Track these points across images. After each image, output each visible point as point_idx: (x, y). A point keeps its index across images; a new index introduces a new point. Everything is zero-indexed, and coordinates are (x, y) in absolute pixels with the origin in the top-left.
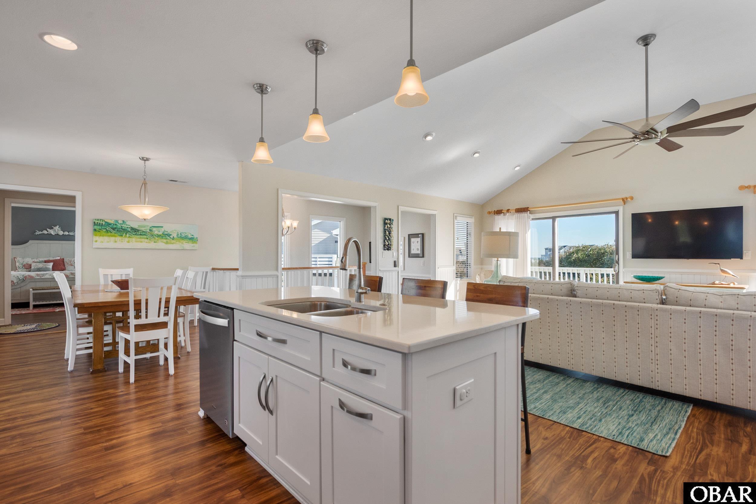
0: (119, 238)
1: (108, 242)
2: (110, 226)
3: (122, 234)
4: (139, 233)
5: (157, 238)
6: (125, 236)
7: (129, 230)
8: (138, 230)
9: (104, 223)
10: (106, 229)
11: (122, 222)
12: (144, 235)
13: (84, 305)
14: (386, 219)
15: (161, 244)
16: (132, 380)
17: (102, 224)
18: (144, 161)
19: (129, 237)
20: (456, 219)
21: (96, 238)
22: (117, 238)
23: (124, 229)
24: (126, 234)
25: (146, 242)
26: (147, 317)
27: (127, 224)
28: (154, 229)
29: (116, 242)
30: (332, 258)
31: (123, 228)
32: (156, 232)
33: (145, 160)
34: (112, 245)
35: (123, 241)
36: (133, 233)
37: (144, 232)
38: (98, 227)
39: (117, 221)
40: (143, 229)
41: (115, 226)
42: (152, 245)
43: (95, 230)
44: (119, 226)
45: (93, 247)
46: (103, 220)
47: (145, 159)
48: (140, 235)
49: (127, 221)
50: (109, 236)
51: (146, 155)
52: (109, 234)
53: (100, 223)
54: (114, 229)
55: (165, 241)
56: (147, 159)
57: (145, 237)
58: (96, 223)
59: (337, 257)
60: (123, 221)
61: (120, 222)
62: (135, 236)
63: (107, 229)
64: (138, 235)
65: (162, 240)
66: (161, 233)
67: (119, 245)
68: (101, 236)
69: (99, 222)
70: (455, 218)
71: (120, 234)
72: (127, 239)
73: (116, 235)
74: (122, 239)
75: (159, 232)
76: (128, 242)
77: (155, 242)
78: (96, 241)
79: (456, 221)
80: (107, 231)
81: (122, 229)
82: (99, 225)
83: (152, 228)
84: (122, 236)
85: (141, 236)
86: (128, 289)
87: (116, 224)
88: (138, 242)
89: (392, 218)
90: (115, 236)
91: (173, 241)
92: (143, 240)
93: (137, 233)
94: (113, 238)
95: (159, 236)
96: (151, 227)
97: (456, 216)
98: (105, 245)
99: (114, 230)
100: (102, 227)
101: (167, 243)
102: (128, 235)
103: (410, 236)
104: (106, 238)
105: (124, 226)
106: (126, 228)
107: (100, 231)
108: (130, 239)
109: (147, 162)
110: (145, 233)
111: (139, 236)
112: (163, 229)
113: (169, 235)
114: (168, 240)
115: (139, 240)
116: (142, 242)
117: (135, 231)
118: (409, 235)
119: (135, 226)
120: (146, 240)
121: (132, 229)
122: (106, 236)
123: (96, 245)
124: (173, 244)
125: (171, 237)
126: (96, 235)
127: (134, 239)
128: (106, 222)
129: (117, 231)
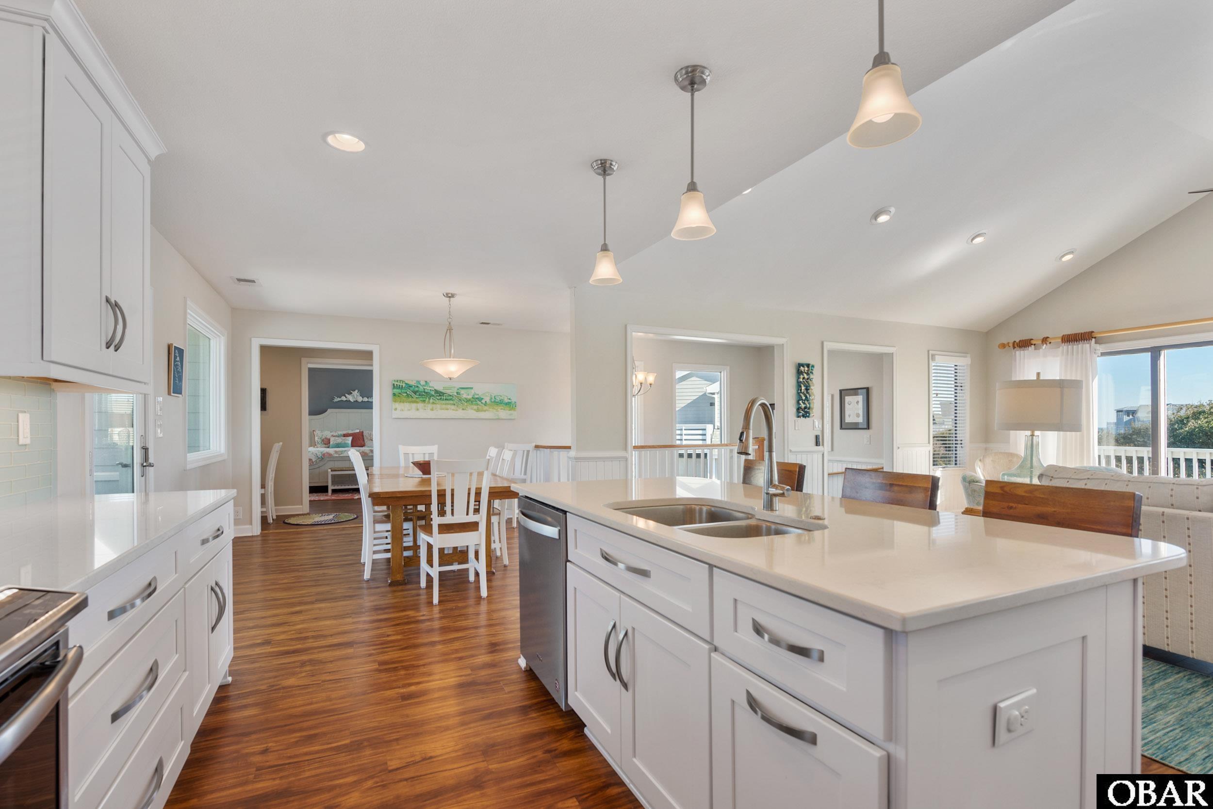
0: (421, 405)
1: (409, 410)
2: (412, 389)
3: (424, 399)
4: (445, 398)
5: (466, 404)
6: (429, 402)
7: (433, 393)
8: (444, 394)
9: (404, 385)
10: (406, 393)
11: (424, 384)
12: (451, 399)
13: (380, 495)
14: (800, 365)
15: (471, 412)
16: (436, 600)
17: (402, 386)
18: (448, 298)
19: (433, 403)
20: (933, 359)
21: (397, 405)
22: (418, 405)
23: (427, 393)
24: (429, 399)
25: (453, 410)
26: (452, 514)
27: (430, 385)
28: (462, 392)
29: (418, 410)
30: (705, 430)
31: (426, 391)
32: (465, 396)
33: (450, 297)
34: (413, 414)
35: (426, 408)
36: (438, 397)
37: (450, 396)
38: (398, 391)
39: (418, 382)
40: (448, 392)
41: (416, 389)
42: (460, 413)
43: (394, 395)
44: (421, 388)
45: (393, 417)
46: (403, 381)
47: (450, 295)
48: (446, 399)
49: (430, 382)
50: (410, 402)
51: (451, 290)
52: (410, 399)
53: (400, 385)
54: (415, 392)
55: (475, 407)
56: (453, 296)
57: (451, 402)
58: (395, 385)
59: (714, 428)
60: (426, 382)
61: (423, 383)
62: (440, 400)
63: (408, 392)
64: (443, 400)
65: (472, 406)
66: (470, 397)
67: (422, 414)
68: (401, 402)
69: (398, 384)
70: (931, 357)
71: (422, 399)
72: (430, 406)
73: (417, 400)
74: (425, 406)
75: (468, 395)
76: (432, 410)
77: (463, 409)
78: (396, 409)
79: (933, 364)
80: (408, 395)
81: (424, 392)
82: (399, 387)
83: (460, 390)
84: (424, 401)
85: (447, 402)
86: (430, 474)
87: (418, 387)
88: (443, 409)
89: (811, 363)
90: (417, 402)
91: (485, 408)
92: (449, 406)
93: (442, 397)
94: (414, 405)
95: (468, 401)
96: (458, 389)
97: (933, 355)
98: (406, 414)
99: (415, 394)
100: (402, 391)
101: (478, 410)
102: (431, 401)
103: (843, 393)
104: (407, 405)
105: (428, 388)
106: (429, 391)
107: (400, 395)
108: (434, 405)
109: (452, 299)
110: (452, 397)
111: (444, 402)
112: (473, 392)
113: (480, 399)
114: (478, 406)
115: (444, 406)
116: (448, 409)
117: (439, 394)
118: (841, 391)
119: (440, 388)
120: (453, 407)
121: (436, 391)
122: (407, 402)
123: (396, 414)
124: (485, 411)
125: (483, 401)
126: (395, 401)
127: (438, 406)
128: (406, 384)
129: (419, 395)
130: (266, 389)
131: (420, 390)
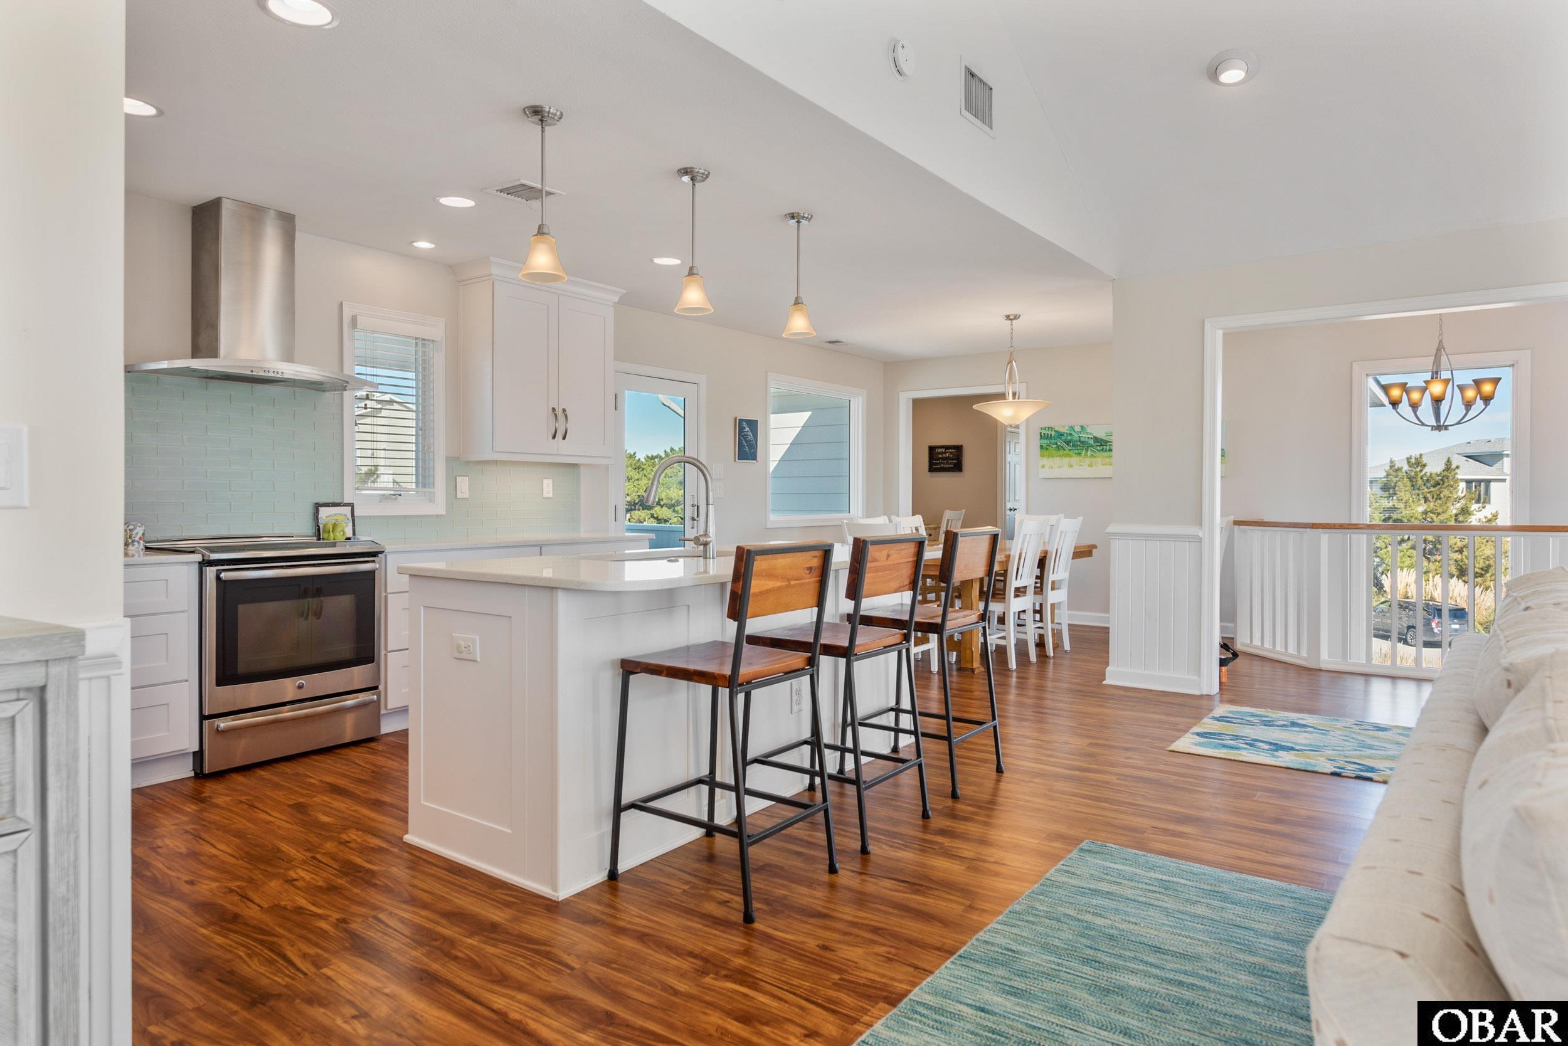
0: (1075, 459)
2: (1063, 438)
3: (1079, 451)
4: (1108, 448)
6: (1086, 455)
7: (1091, 442)
8: (1103, 442)
11: (1080, 430)
17: (1051, 435)
19: (1092, 456)
21: (1045, 461)
22: (1072, 459)
23: (1083, 442)
24: (1087, 450)
27: (1087, 431)
29: (1071, 466)
31: (1082, 439)
33: (1011, 320)
34: (1066, 472)
35: (1083, 464)
36: (1098, 448)
38: (1046, 441)
39: (1072, 428)
41: (1069, 438)
43: (1042, 447)
44: (1075, 437)
45: (1041, 477)
47: (1011, 317)
49: (1087, 426)
51: (1012, 311)
52: (1062, 452)
53: (1048, 434)
54: (1068, 443)
56: (1016, 317)
58: (1042, 434)
60: (1081, 426)
61: (1078, 429)
62: (1101, 452)
63: (1058, 443)
64: (1106, 451)
67: (1077, 472)
68: (1050, 456)
69: (1046, 432)
71: (1076, 451)
72: (1088, 460)
73: (1071, 453)
74: (1081, 461)
76: (1091, 466)
78: (1044, 467)
80: (1058, 446)
81: (1080, 441)
82: (1048, 437)
84: (1080, 454)
87: (1071, 434)
88: (1105, 464)
90: (1070, 456)
93: (1104, 447)
94: (1066, 460)
98: (1056, 473)
99: (1068, 445)
100: (1052, 441)
102: (1089, 453)
104: (1057, 460)
105: (1083, 437)
106: (1086, 440)
107: (1049, 447)
108: (1094, 459)
109: (1014, 321)
111: (1107, 454)
115: (1107, 460)
121: (1096, 439)
123: (1044, 473)
126: (1042, 456)
127: (1099, 460)
128: (1055, 431)
129: (1073, 446)
130: (962, 446)
131: (1074, 439)
